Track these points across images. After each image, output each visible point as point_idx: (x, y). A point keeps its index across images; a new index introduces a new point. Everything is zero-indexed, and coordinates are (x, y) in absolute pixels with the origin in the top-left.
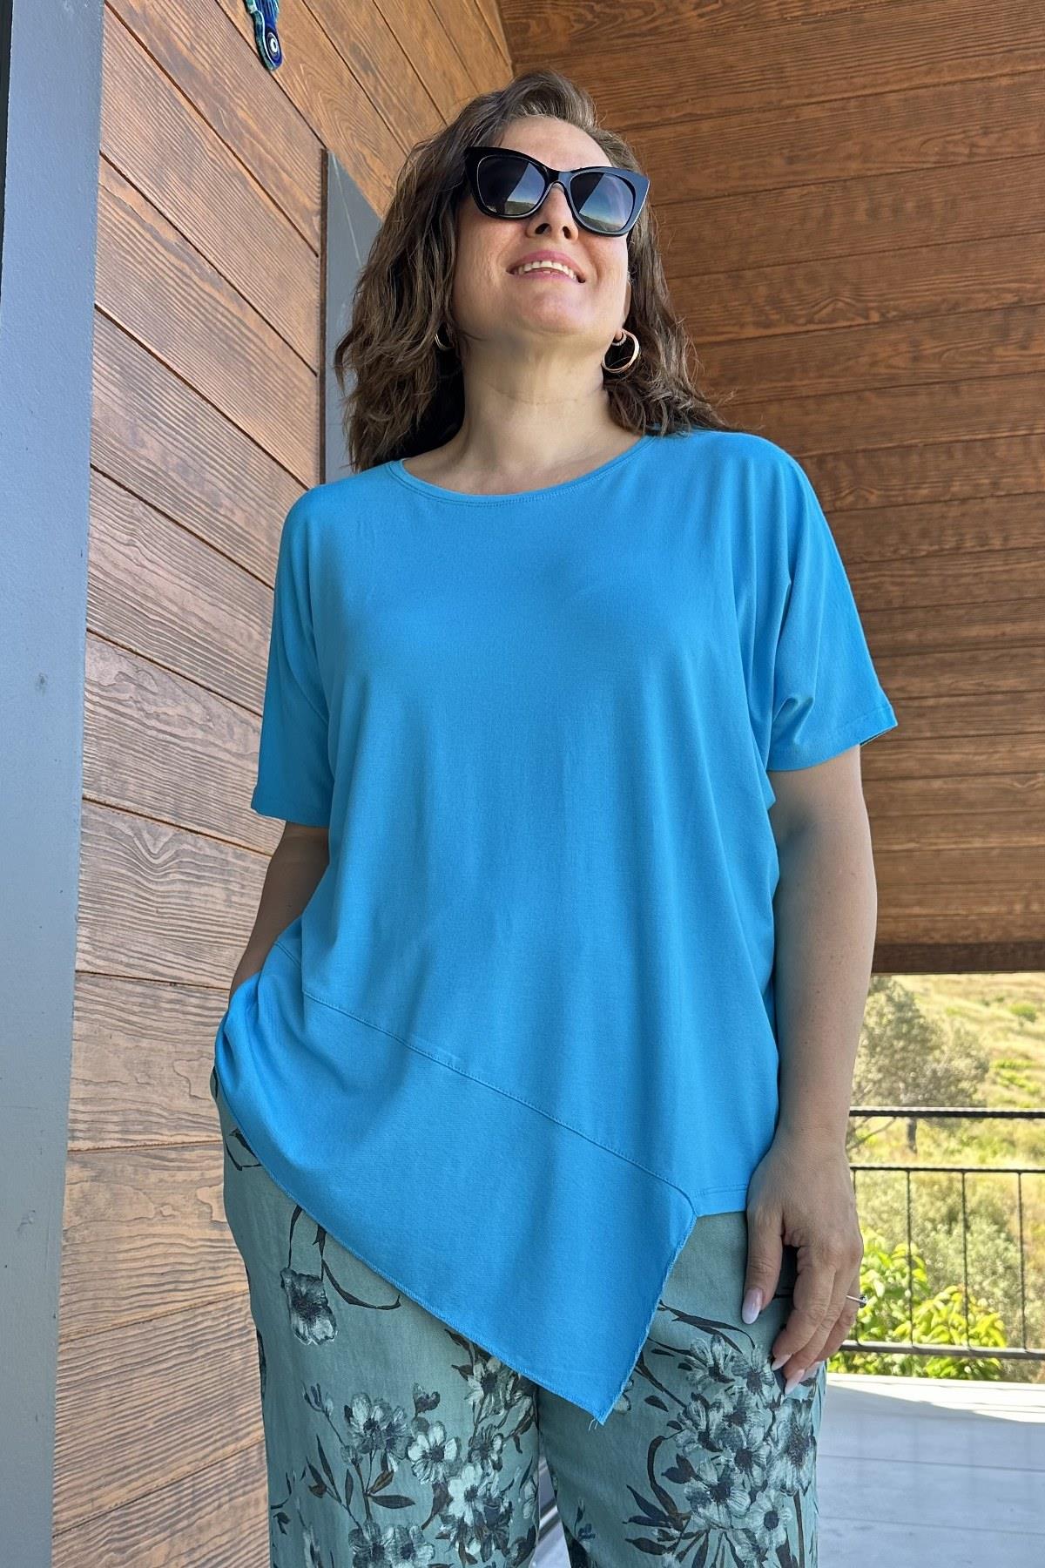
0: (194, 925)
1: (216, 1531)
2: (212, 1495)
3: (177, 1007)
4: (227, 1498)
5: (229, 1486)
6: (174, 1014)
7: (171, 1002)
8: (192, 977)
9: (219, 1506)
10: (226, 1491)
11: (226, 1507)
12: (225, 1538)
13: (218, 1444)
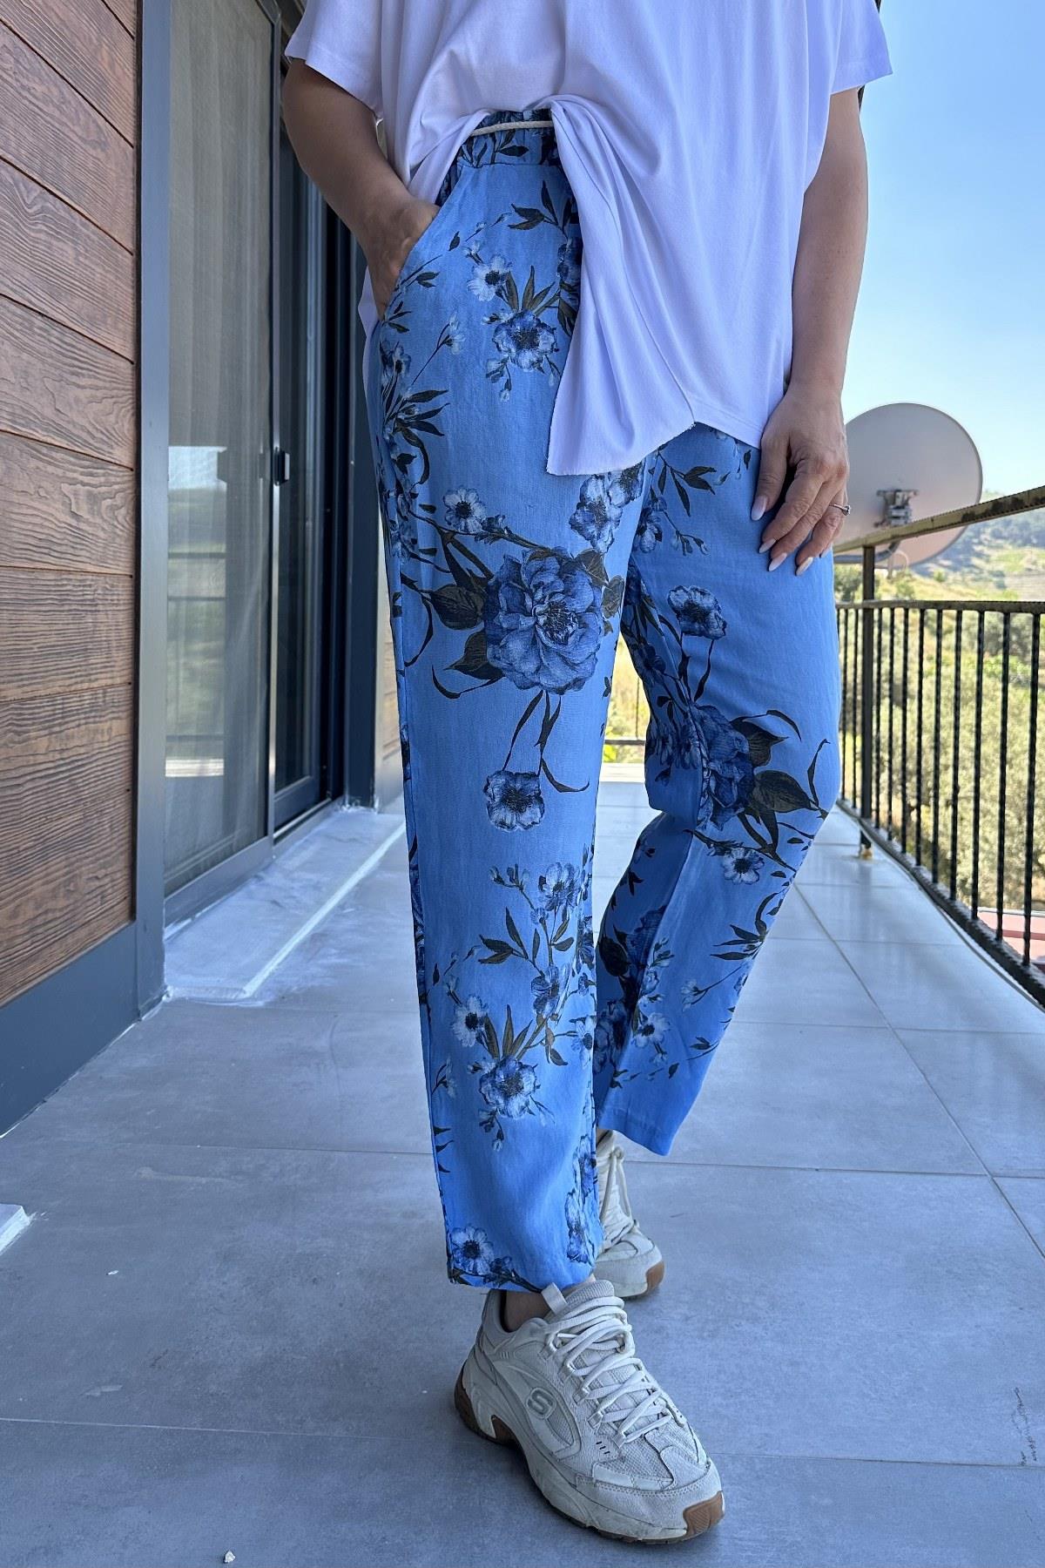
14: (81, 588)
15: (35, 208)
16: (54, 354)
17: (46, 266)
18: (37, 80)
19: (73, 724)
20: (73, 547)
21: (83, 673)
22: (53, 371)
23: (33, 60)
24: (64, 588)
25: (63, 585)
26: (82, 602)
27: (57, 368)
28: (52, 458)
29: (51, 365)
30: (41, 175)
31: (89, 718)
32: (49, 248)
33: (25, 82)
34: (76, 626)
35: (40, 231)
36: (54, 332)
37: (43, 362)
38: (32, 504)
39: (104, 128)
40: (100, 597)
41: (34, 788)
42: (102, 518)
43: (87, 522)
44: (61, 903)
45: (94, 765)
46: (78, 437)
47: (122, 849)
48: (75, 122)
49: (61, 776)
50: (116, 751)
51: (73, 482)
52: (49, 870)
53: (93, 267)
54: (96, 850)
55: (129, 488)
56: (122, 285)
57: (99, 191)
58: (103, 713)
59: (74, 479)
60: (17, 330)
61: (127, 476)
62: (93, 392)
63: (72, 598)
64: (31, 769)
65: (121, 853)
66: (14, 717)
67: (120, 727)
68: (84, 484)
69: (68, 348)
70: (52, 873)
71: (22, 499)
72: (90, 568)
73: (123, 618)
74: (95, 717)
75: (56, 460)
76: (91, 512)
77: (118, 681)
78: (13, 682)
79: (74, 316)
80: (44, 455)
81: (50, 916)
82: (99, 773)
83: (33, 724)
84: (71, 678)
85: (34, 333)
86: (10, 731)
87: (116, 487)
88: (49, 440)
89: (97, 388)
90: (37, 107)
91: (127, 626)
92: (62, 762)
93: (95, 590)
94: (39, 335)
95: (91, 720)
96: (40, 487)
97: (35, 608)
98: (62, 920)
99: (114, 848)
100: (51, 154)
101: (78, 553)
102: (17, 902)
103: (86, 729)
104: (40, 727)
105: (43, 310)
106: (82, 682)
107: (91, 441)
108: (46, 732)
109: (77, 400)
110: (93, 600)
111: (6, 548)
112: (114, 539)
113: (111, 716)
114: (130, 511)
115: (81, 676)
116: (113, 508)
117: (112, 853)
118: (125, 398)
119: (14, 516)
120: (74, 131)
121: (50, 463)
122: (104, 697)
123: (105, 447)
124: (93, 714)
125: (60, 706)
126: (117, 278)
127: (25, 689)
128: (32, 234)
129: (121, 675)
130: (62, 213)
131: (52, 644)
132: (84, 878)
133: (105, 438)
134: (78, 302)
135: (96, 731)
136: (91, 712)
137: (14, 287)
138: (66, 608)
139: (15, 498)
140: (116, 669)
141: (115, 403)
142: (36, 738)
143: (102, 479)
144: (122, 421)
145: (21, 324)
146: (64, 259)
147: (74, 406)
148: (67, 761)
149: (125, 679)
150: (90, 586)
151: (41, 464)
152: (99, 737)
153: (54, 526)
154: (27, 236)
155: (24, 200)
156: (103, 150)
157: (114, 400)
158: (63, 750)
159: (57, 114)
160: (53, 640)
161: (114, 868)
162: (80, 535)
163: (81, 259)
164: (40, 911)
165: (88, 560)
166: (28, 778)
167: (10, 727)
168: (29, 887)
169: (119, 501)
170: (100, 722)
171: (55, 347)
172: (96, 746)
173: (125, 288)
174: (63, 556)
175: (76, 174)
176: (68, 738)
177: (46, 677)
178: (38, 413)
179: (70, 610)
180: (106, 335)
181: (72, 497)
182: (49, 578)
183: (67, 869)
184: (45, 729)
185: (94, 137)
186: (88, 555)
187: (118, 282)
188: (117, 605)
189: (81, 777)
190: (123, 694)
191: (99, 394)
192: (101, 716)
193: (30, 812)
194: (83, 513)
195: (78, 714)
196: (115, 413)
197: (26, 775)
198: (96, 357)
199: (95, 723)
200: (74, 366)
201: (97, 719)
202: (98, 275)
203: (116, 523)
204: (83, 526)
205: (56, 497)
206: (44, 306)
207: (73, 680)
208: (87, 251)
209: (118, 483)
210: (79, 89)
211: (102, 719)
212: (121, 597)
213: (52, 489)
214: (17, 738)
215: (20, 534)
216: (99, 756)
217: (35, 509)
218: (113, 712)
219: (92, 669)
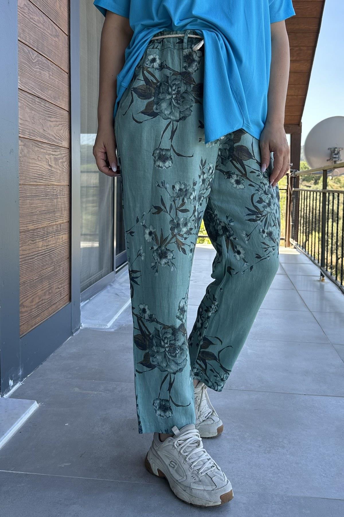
0: (42, 82)
1: (52, 243)
2: (50, 234)
3: (39, 104)
4: (54, 236)
5: (54, 233)
6: (39, 106)
7: (38, 102)
8: (42, 96)
9: (52, 237)
10: (53, 234)
11: (54, 237)
12: (53, 245)
13: (52, 221)
14: (52, 190)
15: (36, 60)
16: (43, 111)
17: (39, 80)
18: (35, 15)
19: (50, 237)
20: (50, 177)
21: (54, 219)
22: (42, 116)
23: (34, 8)
24: (47, 191)
25: (47, 190)
26: (53, 195)
27: (43, 115)
28: (42, 146)
29: (42, 115)
30: (37, 49)
31: (55, 234)
32: (40, 74)
33: (31, 16)
34: (51, 203)
35: (37, 68)
36: (43, 103)
37: (39, 114)
38: (37, 163)
39: (58, 30)
40: (59, 193)
41: (38, 259)
42: (59, 166)
43: (54, 168)
44: (47, 297)
45: (57, 250)
46: (51, 139)
47: (67, 278)
48: (48, 29)
49: (47, 254)
50: (64, 245)
51: (49, 154)
52: (43, 286)
53: (55, 79)
54: (58, 279)
55: (67, 155)
56: (64, 85)
57: (56, 53)
58: (60, 232)
59: (50, 153)
60: (30, 103)
61: (67, 151)
62: (56, 123)
63: (49, 194)
64: (37, 253)
65: (66, 279)
66: (31, 235)
67: (65, 237)
68: (53, 155)
69: (47, 108)
70: (44, 287)
71: (33, 161)
72: (56, 184)
73: (66, 200)
74: (57, 234)
75: (44, 147)
76: (55, 164)
77: (65, 221)
78: (31, 223)
79: (49, 97)
80: (40, 146)
81: (43, 301)
82: (59, 253)
83: (37, 237)
84: (50, 221)
85: (36, 103)
86: (30, 240)
87: (63, 155)
88: (42, 140)
89: (57, 121)
90: (36, 25)
91: (67, 202)
92: (47, 250)
93: (57, 191)
94: (38, 104)
95: (56, 235)
96: (39, 157)
97: (38, 198)
98: (47, 303)
99: (64, 278)
100: (41, 41)
101: (51, 178)
102: (33, 297)
103: (55, 238)
104: (40, 238)
105: (39, 96)
106: (53, 222)
107: (55, 140)
108: (42, 240)
109: (50, 126)
110: (56, 194)
111: (28, 178)
112: (63, 173)
113: (62, 233)
114: (68, 163)
115: (53, 220)
116: (62, 162)
117: (63, 279)
118: (66, 124)
119: (30, 167)
120: (48, 32)
121: (42, 148)
122: (60, 227)
123: (60, 142)
124: (57, 233)
125: (46, 231)
126: (63, 82)
127: (35, 225)
128: (35, 69)
129: (66, 219)
130: (45, 61)
131: (44, 210)
132: (55, 288)
133: (60, 139)
134: (50, 92)
135: (58, 239)
136: (56, 232)
137: (29, 88)
138: (48, 197)
139: (31, 161)
140: (64, 217)
141: (63, 126)
142: (38, 242)
143: (59, 153)
144: (65, 132)
145: (32, 101)
146: (46, 77)
147: (50, 128)
148: (49, 249)
149: (67, 220)
150: (55, 189)
151: (39, 149)
152: (59, 240)
153: (43, 170)
154: (33, 70)
155: (32, 58)
156: (58, 38)
157: (63, 125)
158: (47, 246)
159: (42, 26)
160: (44, 209)
161: (64, 284)
162: (52, 173)
163: (51, 77)
164: (41, 300)
165: (55, 181)
166: (36, 255)
167: (30, 239)
168: (36, 292)
169: (64, 160)
170: (59, 235)
171: (43, 108)
172: (58, 244)
173: (66, 86)
174: (47, 180)
175: (49, 47)
176: (49, 241)
177: (42, 221)
178: (38, 131)
179: (49, 198)
180: (59, 103)
181: (49, 160)
182: (42, 188)
183: (49, 285)
184: (41, 239)
185: (54, 33)
186: (55, 179)
187: (63, 84)
188: (64, 195)
189: (53, 254)
190: (66, 226)
191: (58, 123)
192: (59, 234)
193: (37, 267)
194: (53, 165)
195: (52, 233)
196: (63, 129)
197: (35, 255)
198: (56, 111)
199: (57, 236)
200: (49, 114)
201: (58, 235)
202: (57, 82)
203: (63, 168)
204: (53, 169)
205: (44, 160)
206: (39, 94)
207: (51, 222)
208: (53, 74)
209: (64, 154)
210: (50, 17)
211: (60, 234)
212: (65, 193)
213: (42, 157)
214: (32, 242)
215: (33, 173)
216: (59, 247)
217: (37, 164)
218: (63, 232)
219: (56, 218)
